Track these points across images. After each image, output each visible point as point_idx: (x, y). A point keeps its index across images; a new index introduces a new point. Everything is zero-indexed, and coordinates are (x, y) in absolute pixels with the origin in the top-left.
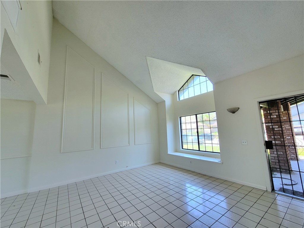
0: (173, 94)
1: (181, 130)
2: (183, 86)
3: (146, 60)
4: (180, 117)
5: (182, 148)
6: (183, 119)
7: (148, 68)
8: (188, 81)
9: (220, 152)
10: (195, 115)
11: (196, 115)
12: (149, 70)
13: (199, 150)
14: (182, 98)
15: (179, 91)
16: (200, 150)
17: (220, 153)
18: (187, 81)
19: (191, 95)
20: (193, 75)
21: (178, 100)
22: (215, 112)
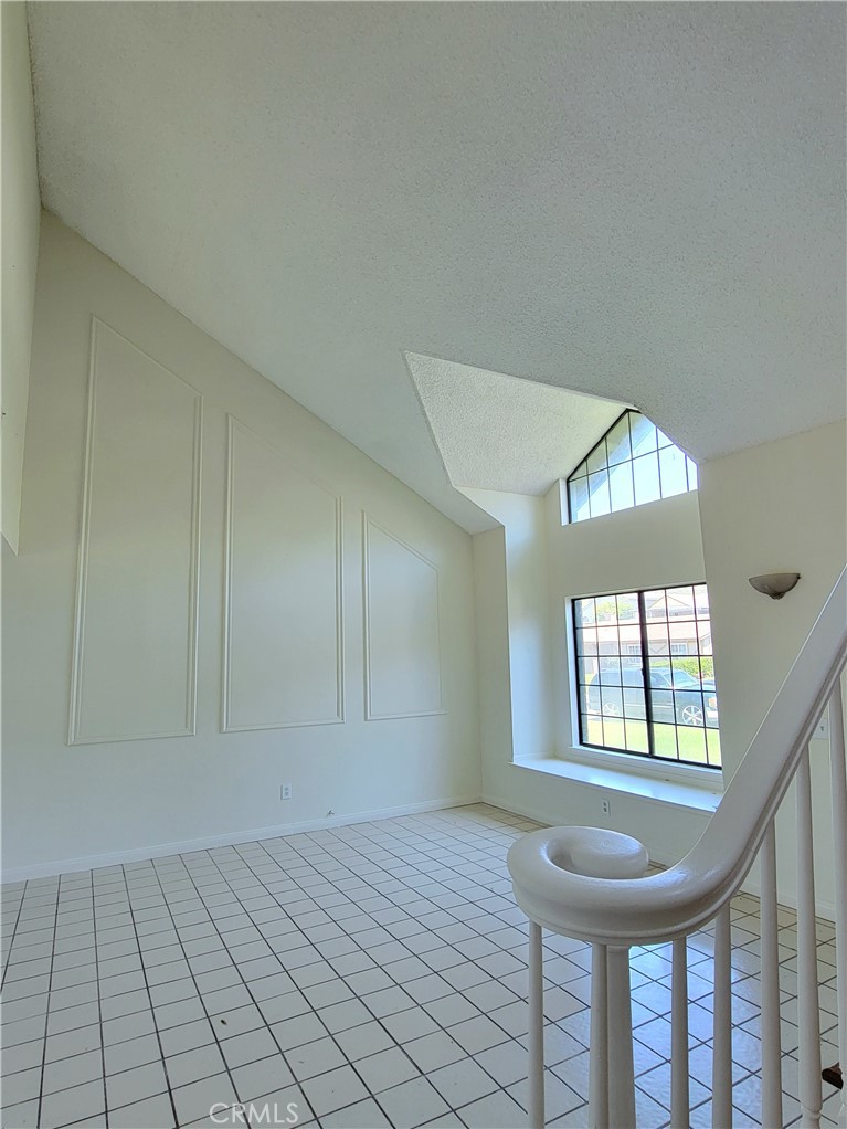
0: (545, 496)
1: (577, 657)
2: (585, 459)
3: (406, 364)
4: (573, 601)
5: (581, 742)
6: (586, 606)
7: (417, 395)
8: (608, 437)
9: (720, 764)
10: (636, 595)
11: (640, 593)
12: (421, 403)
13: (651, 755)
14: (581, 515)
15: (568, 481)
16: (656, 754)
17: (719, 768)
18: (604, 436)
19: (623, 502)
20: (628, 411)
21: (565, 521)
22: (705, 586)
